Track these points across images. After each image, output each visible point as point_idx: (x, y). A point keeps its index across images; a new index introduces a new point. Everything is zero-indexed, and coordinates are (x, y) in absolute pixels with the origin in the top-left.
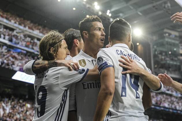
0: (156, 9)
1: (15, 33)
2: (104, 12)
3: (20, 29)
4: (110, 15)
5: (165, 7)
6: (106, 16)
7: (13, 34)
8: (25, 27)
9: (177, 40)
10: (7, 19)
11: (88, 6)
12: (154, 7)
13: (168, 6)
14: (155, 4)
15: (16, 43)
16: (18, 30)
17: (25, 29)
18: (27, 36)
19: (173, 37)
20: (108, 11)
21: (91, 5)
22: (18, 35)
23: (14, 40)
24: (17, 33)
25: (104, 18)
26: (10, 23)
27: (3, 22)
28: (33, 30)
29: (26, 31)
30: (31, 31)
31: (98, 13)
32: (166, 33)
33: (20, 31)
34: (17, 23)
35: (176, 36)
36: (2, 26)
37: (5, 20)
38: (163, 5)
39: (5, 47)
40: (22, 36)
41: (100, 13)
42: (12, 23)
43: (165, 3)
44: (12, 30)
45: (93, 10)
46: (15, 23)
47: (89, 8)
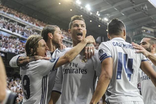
0: (136, 10)
1: (26, 28)
2: (95, 12)
3: (30, 26)
4: (99, 15)
5: (143, 9)
6: (96, 16)
7: (24, 29)
8: (33, 24)
9: (152, 35)
10: (20, 17)
11: (82, 8)
12: (134, 8)
13: (145, 8)
15: (26, 36)
16: (28, 26)
17: (33, 25)
18: (35, 31)
19: (150, 33)
20: (98, 12)
21: (84, 7)
22: (28, 30)
23: (25, 33)
24: (27, 28)
25: (94, 18)
26: (22, 21)
27: (17, 20)
28: (39, 26)
29: (34, 27)
31: (89, 13)
32: (144, 29)
33: (30, 27)
34: (28, 21)
35: (151, 32)
36: (17, 23)
37: (19, 19)
38: (142, 8)
39: (18, 39)
40: (31, 31)
41: (91, 14)
43: (143, 6)
44: (24, 26)
45: (86, 11)
46: (26, 21)
47: (82, 9)
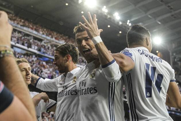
0: (175, 17)
1: (43, 43)
2: (125, 22)
3: (47, 40)
4: (130, 25)
6: (126, 26)
7: (41, 44)
8: (52, 37)
10: (36, 30)
11: (109, 16)
12: (172, 15)
14: (173, 13)
15: (44, 53)
16: (45, 41)
17: (52, 39)
18: (53, 46)
20: (128, 21)
21: (112, 15)
22: (46, 45)
23: (42, 49)
24: (45, 43)
25: (124, 28)
26: (39, 34)
27: (33, 33)
29: (53, 41)
30: (57, 41)
31: (118, 23)
33: (48, 41)
34: (45, 34)
36: (32, 37)
37: (35, 32)
39: (34, 56)
40: (49, 45)
41: (121, 23)
42: (40, 34)
44: (41, 40)
45: (114, 20)
46: (43, 34)
47: (110, 18)
